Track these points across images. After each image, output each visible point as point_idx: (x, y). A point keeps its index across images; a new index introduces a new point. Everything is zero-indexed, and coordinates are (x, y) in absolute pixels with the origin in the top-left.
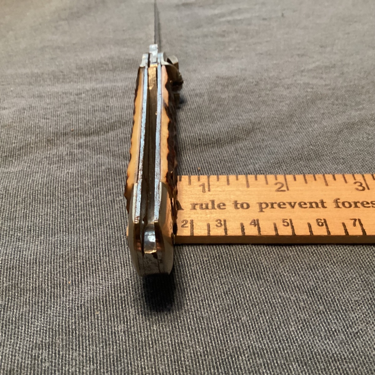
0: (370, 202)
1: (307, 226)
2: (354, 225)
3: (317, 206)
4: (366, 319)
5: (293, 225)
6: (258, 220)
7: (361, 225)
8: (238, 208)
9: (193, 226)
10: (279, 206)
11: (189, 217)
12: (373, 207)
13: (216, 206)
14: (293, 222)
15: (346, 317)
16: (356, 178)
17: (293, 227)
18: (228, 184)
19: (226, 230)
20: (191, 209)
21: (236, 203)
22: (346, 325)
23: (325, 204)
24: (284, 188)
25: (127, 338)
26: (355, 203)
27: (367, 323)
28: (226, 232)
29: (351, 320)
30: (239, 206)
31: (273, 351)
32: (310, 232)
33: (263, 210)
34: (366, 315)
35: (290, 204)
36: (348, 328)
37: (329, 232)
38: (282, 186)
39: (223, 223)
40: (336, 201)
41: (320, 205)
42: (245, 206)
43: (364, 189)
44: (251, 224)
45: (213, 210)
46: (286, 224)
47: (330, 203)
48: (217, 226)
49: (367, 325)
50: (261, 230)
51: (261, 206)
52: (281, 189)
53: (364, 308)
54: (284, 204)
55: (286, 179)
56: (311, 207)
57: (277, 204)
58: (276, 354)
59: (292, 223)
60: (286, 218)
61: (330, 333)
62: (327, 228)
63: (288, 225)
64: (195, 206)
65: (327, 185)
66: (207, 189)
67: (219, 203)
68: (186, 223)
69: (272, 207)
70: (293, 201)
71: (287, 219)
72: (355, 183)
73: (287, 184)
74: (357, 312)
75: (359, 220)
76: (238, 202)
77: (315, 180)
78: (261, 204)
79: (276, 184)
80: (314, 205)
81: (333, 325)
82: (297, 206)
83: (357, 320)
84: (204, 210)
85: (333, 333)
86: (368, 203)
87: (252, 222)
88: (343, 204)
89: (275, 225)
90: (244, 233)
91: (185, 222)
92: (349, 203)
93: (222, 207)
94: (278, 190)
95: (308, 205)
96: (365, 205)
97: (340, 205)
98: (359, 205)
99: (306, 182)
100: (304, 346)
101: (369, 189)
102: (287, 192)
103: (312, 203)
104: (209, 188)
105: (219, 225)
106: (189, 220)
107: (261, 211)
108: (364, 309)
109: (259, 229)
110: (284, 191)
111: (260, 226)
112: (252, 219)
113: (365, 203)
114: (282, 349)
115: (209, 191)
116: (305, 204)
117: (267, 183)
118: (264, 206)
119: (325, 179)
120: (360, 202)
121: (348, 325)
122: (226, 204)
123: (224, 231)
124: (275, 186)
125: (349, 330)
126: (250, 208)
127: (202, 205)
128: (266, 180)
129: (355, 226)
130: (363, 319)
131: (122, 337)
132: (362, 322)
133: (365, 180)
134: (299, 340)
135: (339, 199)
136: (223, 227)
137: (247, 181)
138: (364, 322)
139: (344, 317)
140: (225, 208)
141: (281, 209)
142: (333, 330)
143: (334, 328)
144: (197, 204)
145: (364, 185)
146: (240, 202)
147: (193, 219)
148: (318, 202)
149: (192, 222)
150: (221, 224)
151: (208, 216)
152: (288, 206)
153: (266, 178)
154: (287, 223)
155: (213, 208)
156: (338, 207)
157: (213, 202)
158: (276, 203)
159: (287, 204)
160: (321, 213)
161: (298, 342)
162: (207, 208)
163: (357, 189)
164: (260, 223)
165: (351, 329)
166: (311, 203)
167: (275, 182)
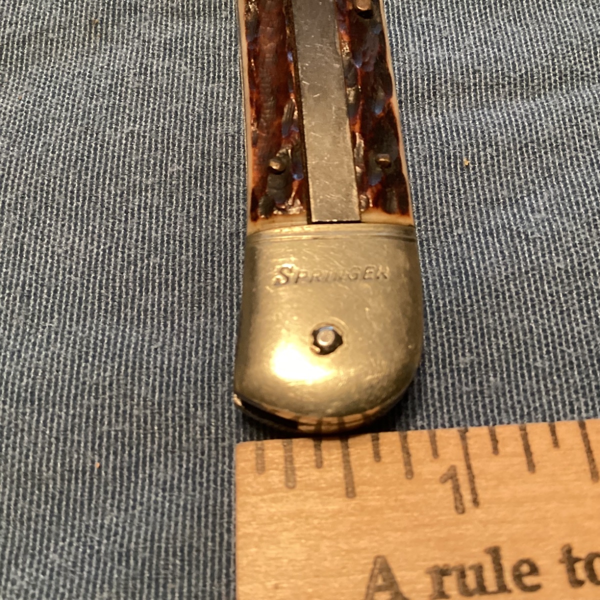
8: (580, 583)
21: (569, 559)
64: (441, 583)
104: (473, 491)
115: (476, 502)
127: (462, 575)
140: (539, 586)
144: (446, 572)
146: (583, 555)
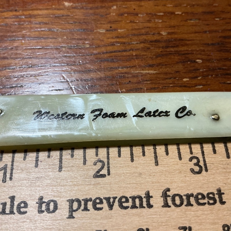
0: (206, 195)
3: (141, 205)
10: (95, 205)
12: (209, 204)
13: (15, 208)
16: (193, 151)
18: (37, 166)
23: (151, 200)
24: (104, 172)
26: (188, 197)
30: (44, 207)
33: (74, 214)
35: (108, 200)
38: (102, 168)
40: (165, 195)
41: (145, 204)
42: (52, 206)
43: (200, 172)
45: (10, 216)
51: (72, 206)
52: (101, 173)
54: (101, 201)
55: (108, 155)
56: (134, 207)
57: (91, 203)
65: (157, 163)
66: (8, 176)
67: (19, 202)
69: (86, 209)
72: (191, 159)
73: (108, 163)
75: (190, 229)
76: (43, 200)
77: (144, 155)
78: (71, 202)
79: (95, 164)
80: (137, 202)
82: (116, 204)
86: (203, 197)
88: (173, 200)
92: (181, 197)
93: (22, 210)
94: (97, 175)
95: (130, 204)
96: (200, 201)
97: (170, 202)
98: (192, 200)
99: (132, 160)
101: (206, 170)
102: (107, 179)
103: (136, 198)
113: (200, 197)
116: (127, 200)
117: (85, 163)
118: (75, 205)
120: (195, 195)
122: (29, 203)
126: (57, 211)
133: (203, 153)
135: (169, 190)
141: (96, 212)
145: (202, 163)
148: (143, 196)
152: (105, 205)
153: (85, 153)
155: (12, 212)
156: (166, 205)
157: (13, 200)
159: (104, 201)
162: (4, 211)
163: (192, 171)
166: (134, 198)
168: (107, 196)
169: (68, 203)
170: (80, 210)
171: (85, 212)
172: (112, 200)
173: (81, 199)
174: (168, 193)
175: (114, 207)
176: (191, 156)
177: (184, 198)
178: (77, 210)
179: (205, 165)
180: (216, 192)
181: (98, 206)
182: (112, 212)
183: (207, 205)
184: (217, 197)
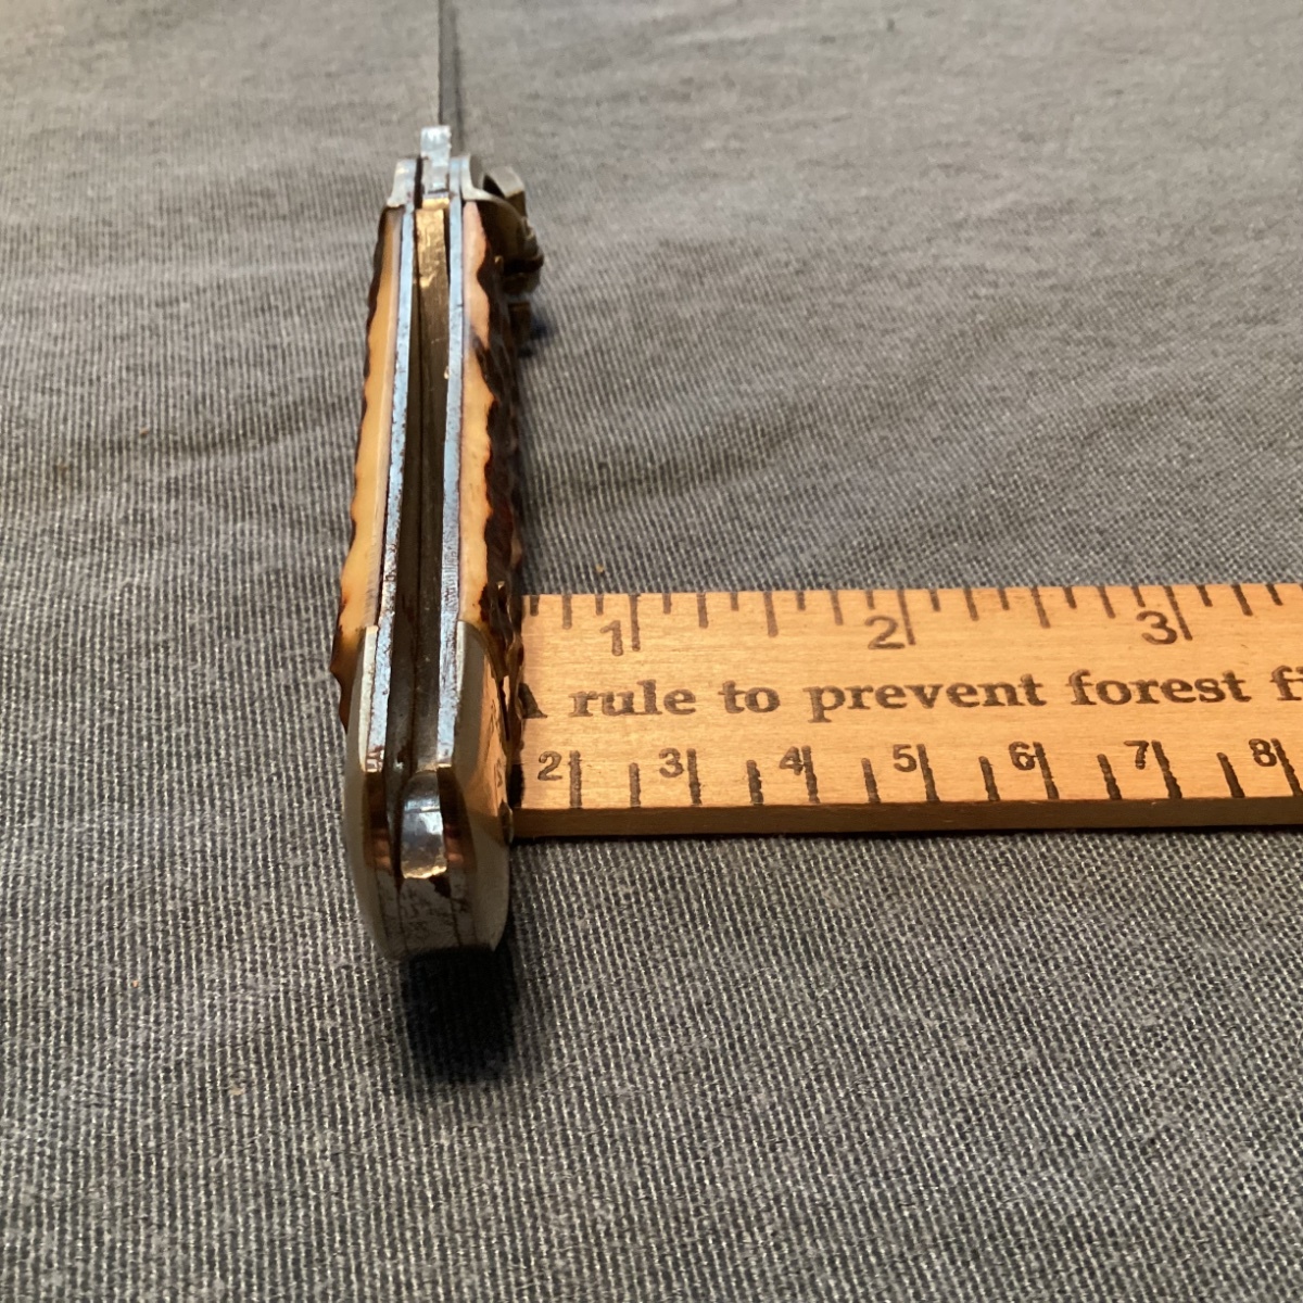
0: (1193, 684)
1: (977, 769)
2: (1141, 763)
3: (1013, 700)
4: (1182, 1093)
5: (931, 765)
6: (807, 752)
7: (1163, 761)
8: (740, 710)
9: (579, 773)
10: (882, 699)
11: (565, 743)
12: (1203, 698)
13: (659, 703)
14: (929, 754)
15: (1114, 1087)
16: (1145, 599)
17: (928, 773)
18: (703, 621)
19: (695, 785)
20: (573, 715)
21: (730, 692)
22: (1116, 1114)
23: (1038, 692)
24: (899, 637)
25: (344, 1180)
26: (1144, 688)
27: (1188, 1108)
28: (696, 795)
29: (1131, 1098)
30: (741, 701)
31: (863, 1211)
32: (988, 789)
33: (827, 714)
34: (1182, 1077)
35: (919, 690)
36: (1120, 1126)
37: (1052, 789)
38: (893, 629)
39: (684, 761)
40: (1078, 681)
41: (1021, 695)
42: (763, 700)
43: (1172, 638)
44: (783, 766)
45: (649, 717)
46: (904, 762)
47: (1055, 689)
48: (663, 771)
49: (1188, 1115)
50: (819, 786)
51: (819, 699)
52: (889, 640)
53: (1175, 1053)
54: (899, 692)
55: (903, 605)
56: (993, 701)
57: (872, 695)
58: (874, 1224)
59: (924, 761)
60: (903, 742)
61: (1058, 1143)
62: (1048, 776)
63: (912, 767)
64: (586, 705)
65: (1046, 624)
66: (627, 642)
67: (670, 691)
68: (554, 766)
69: (858, 704)
70: (927, 682)
71: (908, 747)
72: (1143, 616)
73: (907, 622)
74: (1151, 1068)
75: (1157, 747)
76: (737, 688)
77: (1006, 606)
78: (817, 694)
79: (871, 622)
80: (1001, 694)
81: (1068, 1117)
82: (943, 698)
83: (1152, 1095)
84: (618, 718)
85: (1071, 1145)
86: (1186, 687)
87: (787, 758)
88: (1102, 689)
89: (867, 765)
90: (760, 797)
91: (550, 760)
92: (1122, 687)
93: (680, 706)
94: (879, 644)
95: (982, 696)
96: (1177, 694)
97: (1092, 695)
98: (1154, 692)
99: (975, 616)
100: (971, 1192)
101: (1188, 636)
102: (908, 651)
103: (996, 687)
104: (636, 638)
105: (671, 769)
106: (565, 752)
107: (820, 718)
108: (1175, 1059)
109: (812, 781)
110: (899, 646)
111: (816, 771)
112: (788, 747)
113: (1176, 686)
114: (892, 1205)
115: (635, 647)
116: (971, 691)
117: (839, 620)
118: (828, 699)
119: (1039, 604)
120: (1160, 683)
121: (1122, 1115)
122: (697, 693)
123: (688, 790)
124: (866, 629)
125: (1125, 1133)
126: (779, 709)
127: (610, 698)
128: (837, 609)
129: (1142, 767)
130: (1171, 1092)
131: (326, 1177)
132: (1170, 1103)
133: (1175, 606)
134: (951, 1171)
135: (1086, 673)
136: (686, 775)
137: (771, 614)
138: (1176, 1103)
139: (1107, 1085)
140: (693, 710)
141: (889, 710)
142: (1071, 1131)
143: (1072, 1125)
144: (591, 697)
145: (1173, 624)
146: (746, 689)
147: (579, 749)
148: (1015, 683)
149: (576, 759)
150: (679, 766)
151: (633, 737)
152: (911, 699)
153: (835, 600)
154: (910, 757)
155: (651, 708)
156: (1085, 701)
157: (649, 688)
158: (870, 690)
159: (908, 692)
160: (1024, 724)
161: (947, 1179)
162: (628, 709)
163: (1149, 638)
164: (816, 759)
165: (1133, 1127)
166: (990, 689)
167: (867, 614)
168: (915, 683)
169: (808, 695)
170: (843, 708)
171: (857, 711)
172: (928, 691)
173: (841, 687)
174: (1085, 679)
175: (936, 703)
176: (1142, 610)
177: (1133, 688)
178: (835, 707)
179: (1183, 626)
180: (1220, 678)
181: (891, 701)
182: (934, 711)
183: (1198, 702)
184: (1224, 688)
